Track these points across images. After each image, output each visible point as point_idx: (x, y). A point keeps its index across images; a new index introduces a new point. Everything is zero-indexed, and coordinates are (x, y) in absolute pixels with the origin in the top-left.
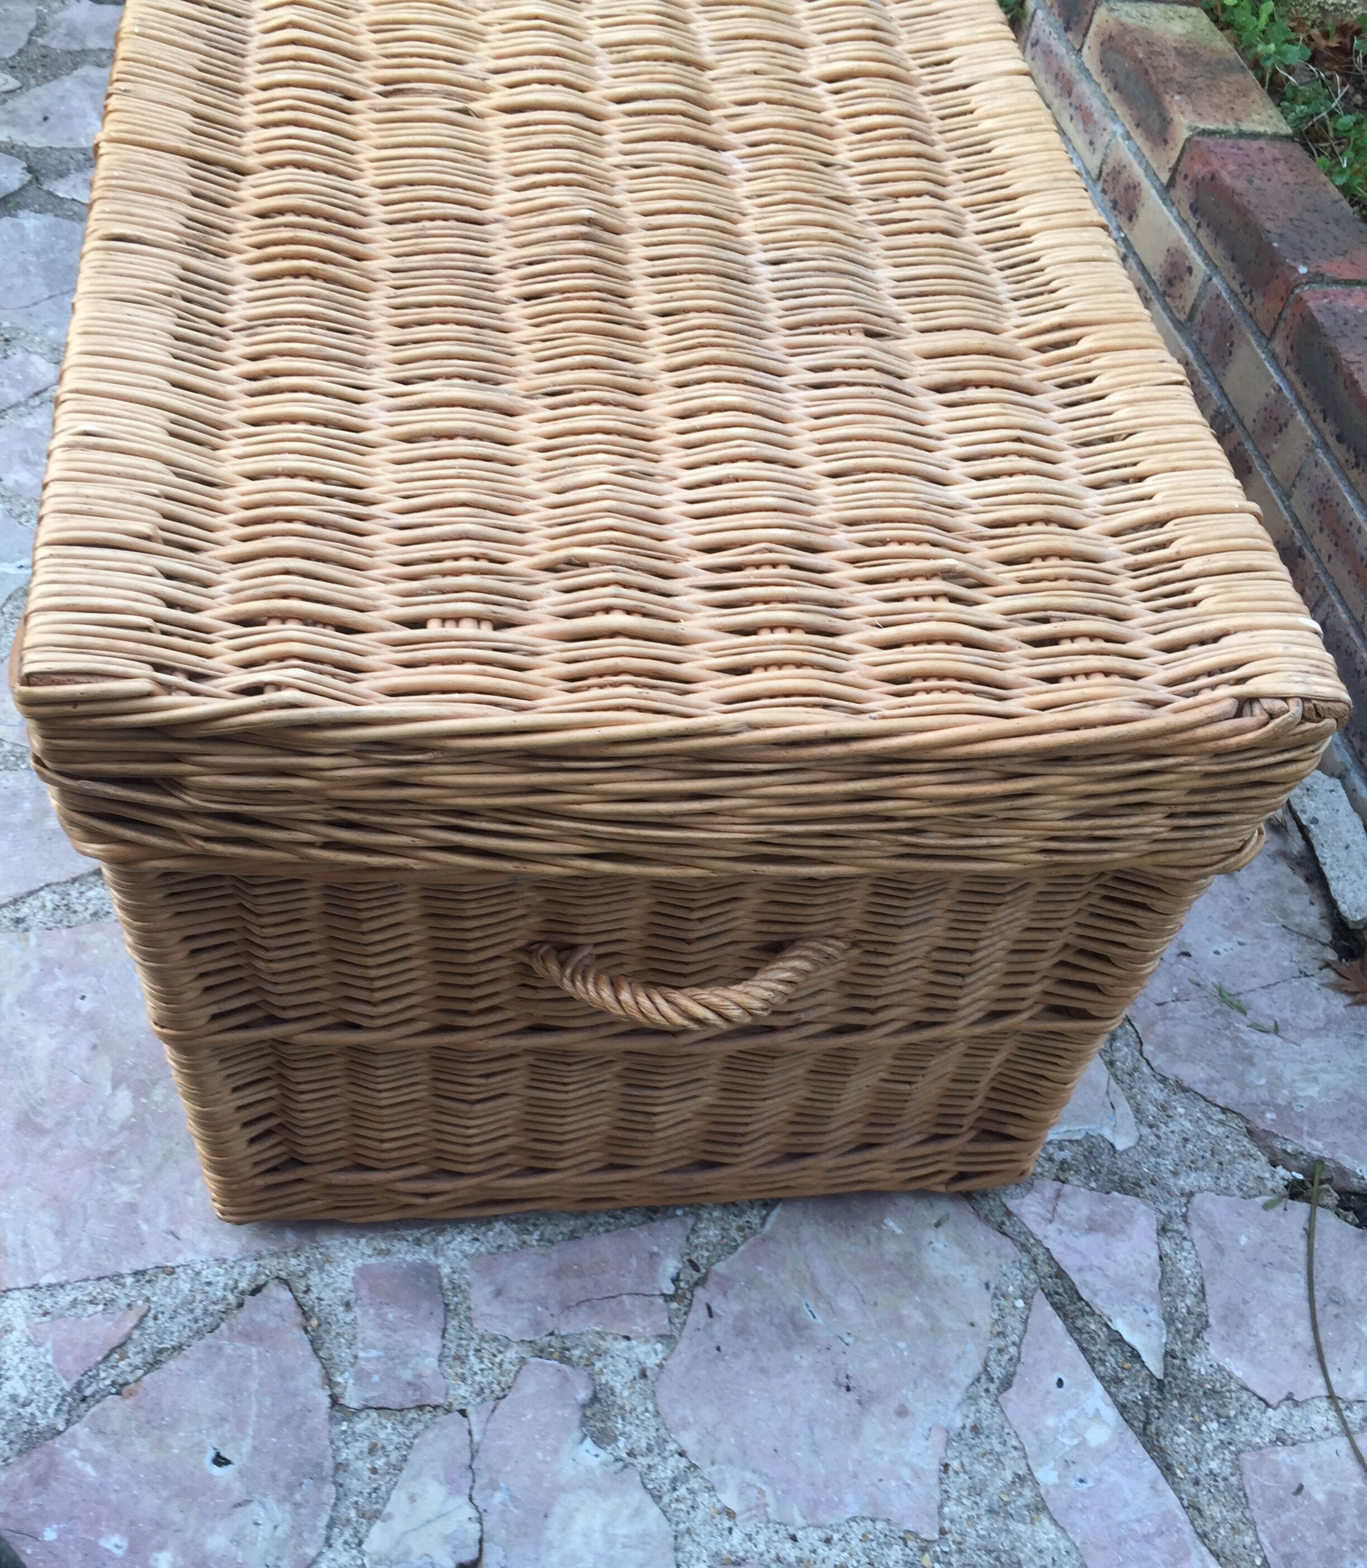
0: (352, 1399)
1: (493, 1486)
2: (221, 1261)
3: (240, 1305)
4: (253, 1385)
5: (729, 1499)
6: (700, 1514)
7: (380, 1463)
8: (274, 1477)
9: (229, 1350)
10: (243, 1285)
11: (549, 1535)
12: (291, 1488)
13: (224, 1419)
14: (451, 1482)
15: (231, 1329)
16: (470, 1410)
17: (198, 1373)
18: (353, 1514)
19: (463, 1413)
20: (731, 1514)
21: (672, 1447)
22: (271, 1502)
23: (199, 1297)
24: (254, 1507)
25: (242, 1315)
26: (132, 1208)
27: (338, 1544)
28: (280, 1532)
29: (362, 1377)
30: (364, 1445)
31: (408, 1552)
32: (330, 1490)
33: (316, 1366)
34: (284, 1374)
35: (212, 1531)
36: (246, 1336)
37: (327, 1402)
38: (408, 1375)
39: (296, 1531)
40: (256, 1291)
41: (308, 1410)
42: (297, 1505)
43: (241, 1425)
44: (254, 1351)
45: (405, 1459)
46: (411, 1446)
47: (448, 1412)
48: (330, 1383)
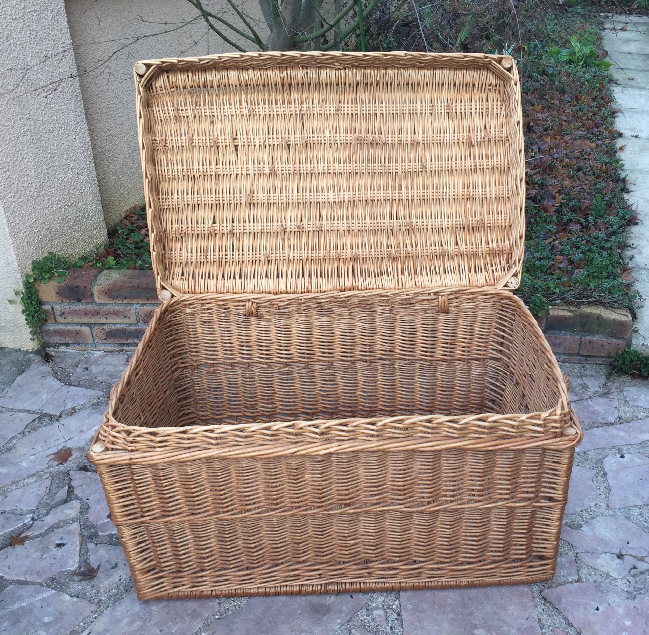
0: (576, 578)
1: (596, 549)
2: (536, 607)
3: (550, 602)
4: (574, 600)
5: (593, 504)
6: (597, 510)
7: (593, 573)
8: (600, 597)
9: (564, 606)
10: (543, 602)
11: (607, 539)
12: (603, 592)
13: (585, 608)
14: (597, 558)
15: (558, 605)
16: (576, 552)
17: (572, 613)
18: (608, 580)
20: (596, 505)
21: (580, 513)
22: (607, 598)
23: (548, 613)
24: (610, 601)
25: (553, 602)
26: (519, 629)
27: (617, 584)
28: (616, 596)
29: (569, 575)
30: (589, 576)
31: (617, 568)
32: (602, 584)
33: (567, 585)
34: (570, 592)
35: (618, 611)
36: (560, 601)
37: (577, 583)
38: (568, 565)
39: (615, 592)
40: (545, 599)
41: (580, 588)
42: (608, 592)
43: (587, 604)
44: (564, 599)
45: (591, 567)
46: (588, 566)
47: (577, 557)
48: (572, 582)
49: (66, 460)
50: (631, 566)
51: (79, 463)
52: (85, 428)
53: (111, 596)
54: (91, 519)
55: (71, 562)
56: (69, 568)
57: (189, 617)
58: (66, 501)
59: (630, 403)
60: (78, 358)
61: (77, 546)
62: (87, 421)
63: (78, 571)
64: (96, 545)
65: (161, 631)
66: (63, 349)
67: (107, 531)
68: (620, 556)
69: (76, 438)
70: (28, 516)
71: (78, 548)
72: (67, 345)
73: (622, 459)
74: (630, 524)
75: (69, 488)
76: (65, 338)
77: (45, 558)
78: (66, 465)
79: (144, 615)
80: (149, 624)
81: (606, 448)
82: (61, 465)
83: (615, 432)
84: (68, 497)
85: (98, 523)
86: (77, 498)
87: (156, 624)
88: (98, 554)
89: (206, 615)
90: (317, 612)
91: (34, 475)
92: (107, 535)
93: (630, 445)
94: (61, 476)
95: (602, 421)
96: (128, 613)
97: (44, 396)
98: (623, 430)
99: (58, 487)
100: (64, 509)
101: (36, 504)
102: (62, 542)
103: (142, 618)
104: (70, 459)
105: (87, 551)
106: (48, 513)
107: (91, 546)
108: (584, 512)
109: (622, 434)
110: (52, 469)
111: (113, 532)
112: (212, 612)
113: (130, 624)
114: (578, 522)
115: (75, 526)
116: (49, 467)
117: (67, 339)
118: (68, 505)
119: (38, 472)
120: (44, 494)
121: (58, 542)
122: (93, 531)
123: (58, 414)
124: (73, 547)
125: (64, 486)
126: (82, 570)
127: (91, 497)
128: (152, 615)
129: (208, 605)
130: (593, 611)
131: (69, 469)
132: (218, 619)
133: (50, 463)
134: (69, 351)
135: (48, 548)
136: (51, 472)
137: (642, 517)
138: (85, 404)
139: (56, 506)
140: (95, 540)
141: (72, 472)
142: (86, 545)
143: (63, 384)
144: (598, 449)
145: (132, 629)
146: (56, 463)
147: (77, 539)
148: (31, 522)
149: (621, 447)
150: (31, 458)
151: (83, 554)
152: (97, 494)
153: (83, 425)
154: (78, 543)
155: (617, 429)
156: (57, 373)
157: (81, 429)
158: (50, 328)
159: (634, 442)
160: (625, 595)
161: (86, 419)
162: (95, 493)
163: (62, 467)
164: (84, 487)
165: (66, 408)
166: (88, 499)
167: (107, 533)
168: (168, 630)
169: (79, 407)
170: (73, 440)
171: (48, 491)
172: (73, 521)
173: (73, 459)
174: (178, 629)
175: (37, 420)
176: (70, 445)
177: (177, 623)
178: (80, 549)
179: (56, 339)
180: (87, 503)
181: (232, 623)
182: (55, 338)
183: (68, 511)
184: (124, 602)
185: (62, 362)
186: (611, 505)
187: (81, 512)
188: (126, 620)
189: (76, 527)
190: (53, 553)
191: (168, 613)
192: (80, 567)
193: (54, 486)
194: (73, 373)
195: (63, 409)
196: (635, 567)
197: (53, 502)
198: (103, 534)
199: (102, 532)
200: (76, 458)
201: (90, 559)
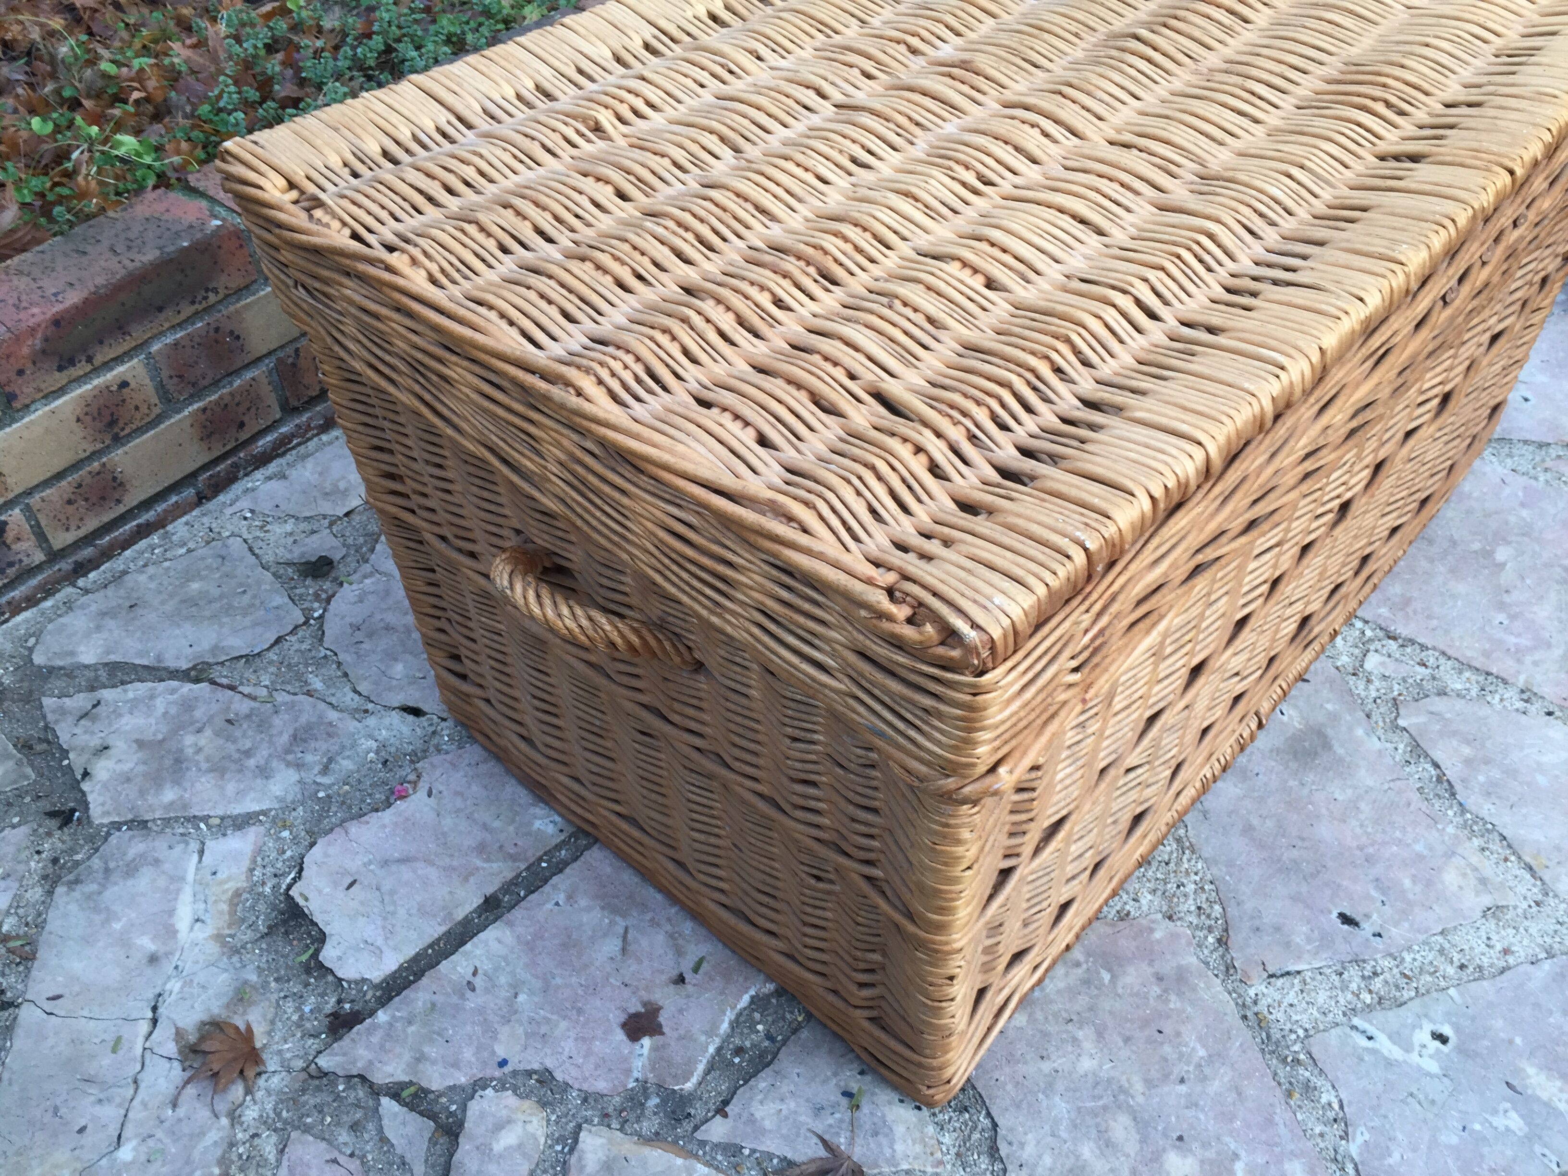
17: (1523, 429)
49: (255, 1056)
51: (300, 1024)
52: (146, 943)
53: (958, 1155)
54: (599, 1086)
57: (1173, 997)
58: (450, 1129)
61: (691, 1168)
62: (117, 926)
64: (724, 1115)
65: (1182, 1081)
67: (691, 1063)
69: (175, 986)
71: (699, 1168)
75: (397, 1096)
78: (272, 1064)
79: (1095, 1098)
80: (1140, 1099)
82: (262, 1081)
84: (433, 1116)
85: (635, 1075)
86: (465, 1092)
87: (1149, 1083)
88: (768, 1124)
89: (1194, 960)
90: (1312, 754)
92: (707, 1072)
94: (311, 1099)
96: (1064, 1135)
99: (355, 1127)
100: (483, 1147)
103: (1105, 1108)
104: (260, 1041)
105: (731, 1149)
107: (716, 1131)
110: (251, 1114)
111: (711, 1049)
112: (1189, 944)
113: (1107, 1145)
115: (597, 1142)
116: (234, 1116)
118: (473, 1128)
119: (223, 1163)
122: (654, 1101)
125: (370, 1108)
127: (501, 1052)
128: (1110, 1081)
129: (1159, 942)
131: (299, 1064)
132: (1219, 941)
133: (220, 1108)
136: (264, 1121)
138: (17, 898)
139: (445, 1166)
140: (698, 1111)
141: (324, 1062)
142: (704, 1142)
145: (1132, 1147)
146: (236, 1091)
150: (127, 1153)
151: (733, 1164)
152: (503, 1030)
153: (123, 942)
154: (679, 1161)
157: (139, 957)
161: (107, 921)
162: (492, 1033)
163: (273, 1082)
164: (431, 1051)
166: (502, 1063)
167: (701, 1068)
168: (1188, 1063)
170: (170, 999)
171: (350, 1164)
172: (567, 1138)
173: (269, 1033)
174: (1200, 1039)
176: (185, 1017)
177: (1178, 1034)
178: (706, 1164)
180: (515, 1073)
181: (1252, 918)
183: (506, 1140)
184: (1011, 1130)
188: (1087, 1151)
189: (599, 1141)
191: (1127, 1040)
193: (344, 1136)
198: (694, 1080)
199: (688, 1080)
200: (272, 1022)
201: (770, 1156)
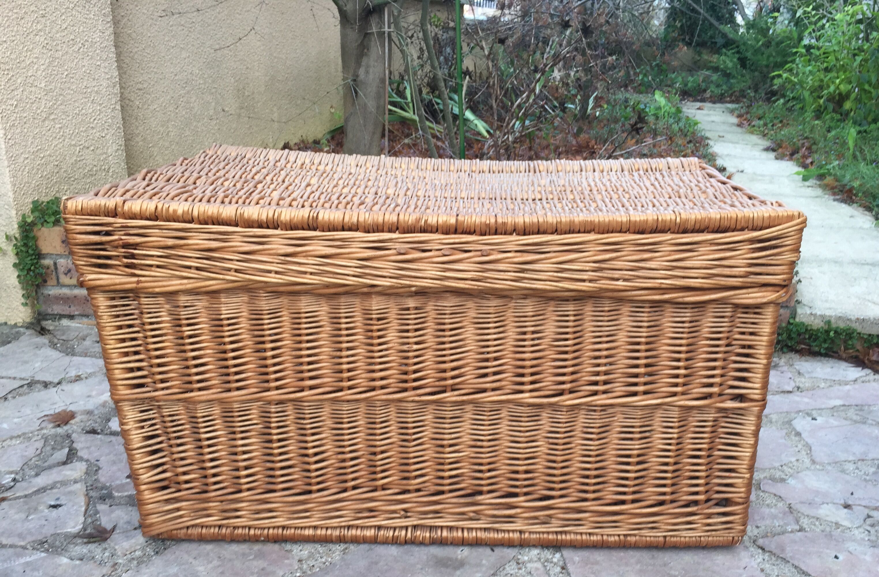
0: (798, 528)
1: (813, 500)
2: (752, 556)
3: (769, 552)
4: (802, 549)
5: (793, 459)
6: (800, 465)
7: (817, 523)
8: (836, 545)
9: (790, 555)
10: (761, 551)
11: (824, 491)
12: (837, 541)
13: (820, 556)
14: (817, 508)
15: (781, 554)
16: (788, 503)
17: (804, 562)
18: (839, 530)
19: (790, 504)
20: (797, 460)
21: (780, 468)
22: (845, 546)
23: (770, 562)
24: (850, 550)
25: (774, 551)
27: (852, 533)
28: (856, 545)
29: (787, 524)
30: (812, 526)
31: (847, 518)
32: (833, 533)
33: (787, 535)
34: (794, 542)
35: (865, 560)
36: (783, 550)
37: (800, 533)
38: (781, 515)
39: (854, 541)
40: (763, 549)
41: (806, 537)
42: (844, 540)
43: (821, 552)
44: (788, 549)
45: (813, 517)
46: (808, 516)
47: (790, 508)
48: (792, 532)
49: (66, 423)
50: (865, 516)
51: (85, 426)
52: (94, 393)
53: (133, 559)
54: (102, 479)
55: (72, 524)
56: (69, 530)
58: (64, 463)
59: (805, 375)
60: (85, 333)
61: (81, 507)
62: (97, 387)
63: (81, 533)
64: (111, 506)
66: (65, 322)
67: (125, 491)
68: (847, 506)
69: (82, 403)
70: (8, 476)
71: (83, 509)
72: (71, 317)
73: (814, 421)
74: (848, 478)
75: (70, 450)
76: (70, 307)
77: (32, 519)
78: (66, 428)
81: (791, 412)
82: (58, 429)
83: (797, 399)
84: (67, 459)
85: (113, 484)
86: (81, 459)
88: (113, 516)
90: (445, 566)
91: (19, 436)
92: (125, 496)
93: (819, 409)
94: (58, 438)
95: (777, 390)
97: (37, 365)
98: (805, 397)
99: (53, 449)
100: (61, 471)
101: (20, 465)
102: (58, 503)
104: (72, 422)
105: (97, 512)
106: (37, 475)
107: (102, 507)
108: (785, 468)
109: (806, 400)
110: (45, 431)
112: (290, 570)
114: (780, 476)
115: (80, 487)
116: (42, 429)
117: (73, 308)
118: (68, 466)
119: (24, 434)
120: (33, 455)
121: (53, 503)
122: (105, 492)
123: (56, 381)
124: (75, 508)
125: (62, 448)
126: (88, 531)
127: (102, 459)
130: (832, 559)
131: (70, 432)
133: (43, 425)
134: (73, 325)
135: (36, 509)
136: (44, 434)
137: (861, 471)
138: (94, 372)
139: (50, 467)
140: (108, 501)
141: (74, 436)
142: (95, 507)
143: (63, 354)
144: (781, 413)
146: (51, 425)
147: (82, 501)
148: (12, 484)
149: (810, 412)
150: (16, 420)
151: (90, 516)
152: (112, 455)
154: (83, 504)
155: (798, 396)
156: (56, 344)
157: (88, 394)
158: (50, 293)
159: (823, 406)
160: (867, 543)
162: (109, 454)
163: (59, 430)
164: (93, 448)
165: (67, 376)
166: (97, 461)
167: (126, 494)
169: (86, 375)
170: (77, 404)
171: (38, 452)
172: (76, 482)
173: (77, 422)
175: (26, 387)
176: (72, 408)
178: (86, 510)
179: (57, 309)
180: (96, 464)
182: (55, 307)
183: (68, 473)
184: (153, 564)
185: (63, 335)
186: (817, 460)
187: (86, 473)
190: (43, 514)
192: (85, 529)
193: (48, 448)
194: (78, 346)
195: (63, 376)
196: (869, 516)
197: (46, 464)
198: (120, 494)
199: (119, 492)
200: (82, 421)
201: (100, 520)
